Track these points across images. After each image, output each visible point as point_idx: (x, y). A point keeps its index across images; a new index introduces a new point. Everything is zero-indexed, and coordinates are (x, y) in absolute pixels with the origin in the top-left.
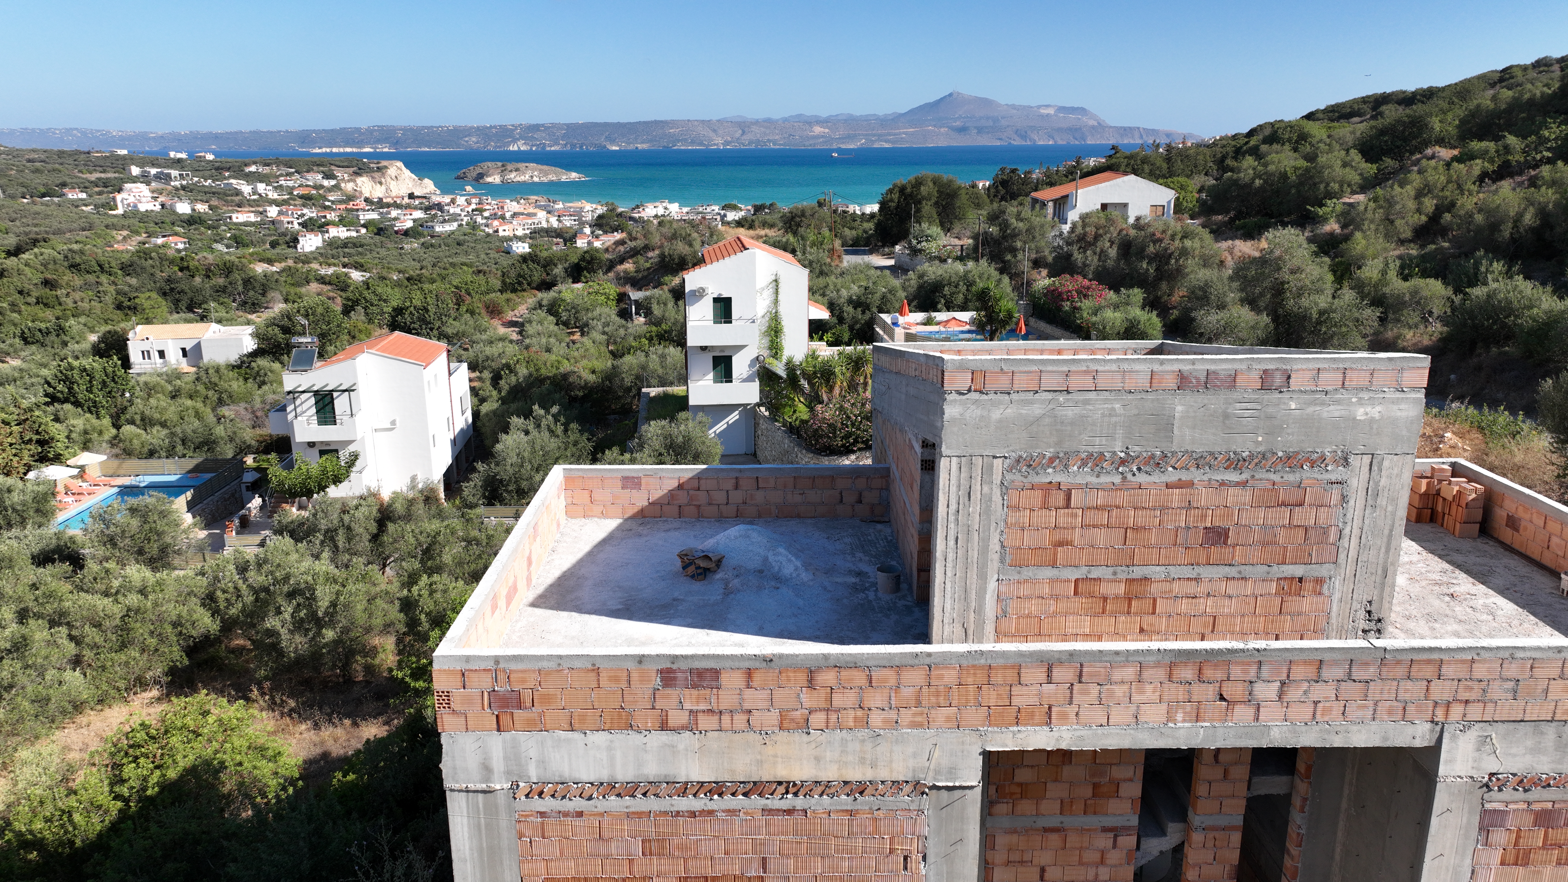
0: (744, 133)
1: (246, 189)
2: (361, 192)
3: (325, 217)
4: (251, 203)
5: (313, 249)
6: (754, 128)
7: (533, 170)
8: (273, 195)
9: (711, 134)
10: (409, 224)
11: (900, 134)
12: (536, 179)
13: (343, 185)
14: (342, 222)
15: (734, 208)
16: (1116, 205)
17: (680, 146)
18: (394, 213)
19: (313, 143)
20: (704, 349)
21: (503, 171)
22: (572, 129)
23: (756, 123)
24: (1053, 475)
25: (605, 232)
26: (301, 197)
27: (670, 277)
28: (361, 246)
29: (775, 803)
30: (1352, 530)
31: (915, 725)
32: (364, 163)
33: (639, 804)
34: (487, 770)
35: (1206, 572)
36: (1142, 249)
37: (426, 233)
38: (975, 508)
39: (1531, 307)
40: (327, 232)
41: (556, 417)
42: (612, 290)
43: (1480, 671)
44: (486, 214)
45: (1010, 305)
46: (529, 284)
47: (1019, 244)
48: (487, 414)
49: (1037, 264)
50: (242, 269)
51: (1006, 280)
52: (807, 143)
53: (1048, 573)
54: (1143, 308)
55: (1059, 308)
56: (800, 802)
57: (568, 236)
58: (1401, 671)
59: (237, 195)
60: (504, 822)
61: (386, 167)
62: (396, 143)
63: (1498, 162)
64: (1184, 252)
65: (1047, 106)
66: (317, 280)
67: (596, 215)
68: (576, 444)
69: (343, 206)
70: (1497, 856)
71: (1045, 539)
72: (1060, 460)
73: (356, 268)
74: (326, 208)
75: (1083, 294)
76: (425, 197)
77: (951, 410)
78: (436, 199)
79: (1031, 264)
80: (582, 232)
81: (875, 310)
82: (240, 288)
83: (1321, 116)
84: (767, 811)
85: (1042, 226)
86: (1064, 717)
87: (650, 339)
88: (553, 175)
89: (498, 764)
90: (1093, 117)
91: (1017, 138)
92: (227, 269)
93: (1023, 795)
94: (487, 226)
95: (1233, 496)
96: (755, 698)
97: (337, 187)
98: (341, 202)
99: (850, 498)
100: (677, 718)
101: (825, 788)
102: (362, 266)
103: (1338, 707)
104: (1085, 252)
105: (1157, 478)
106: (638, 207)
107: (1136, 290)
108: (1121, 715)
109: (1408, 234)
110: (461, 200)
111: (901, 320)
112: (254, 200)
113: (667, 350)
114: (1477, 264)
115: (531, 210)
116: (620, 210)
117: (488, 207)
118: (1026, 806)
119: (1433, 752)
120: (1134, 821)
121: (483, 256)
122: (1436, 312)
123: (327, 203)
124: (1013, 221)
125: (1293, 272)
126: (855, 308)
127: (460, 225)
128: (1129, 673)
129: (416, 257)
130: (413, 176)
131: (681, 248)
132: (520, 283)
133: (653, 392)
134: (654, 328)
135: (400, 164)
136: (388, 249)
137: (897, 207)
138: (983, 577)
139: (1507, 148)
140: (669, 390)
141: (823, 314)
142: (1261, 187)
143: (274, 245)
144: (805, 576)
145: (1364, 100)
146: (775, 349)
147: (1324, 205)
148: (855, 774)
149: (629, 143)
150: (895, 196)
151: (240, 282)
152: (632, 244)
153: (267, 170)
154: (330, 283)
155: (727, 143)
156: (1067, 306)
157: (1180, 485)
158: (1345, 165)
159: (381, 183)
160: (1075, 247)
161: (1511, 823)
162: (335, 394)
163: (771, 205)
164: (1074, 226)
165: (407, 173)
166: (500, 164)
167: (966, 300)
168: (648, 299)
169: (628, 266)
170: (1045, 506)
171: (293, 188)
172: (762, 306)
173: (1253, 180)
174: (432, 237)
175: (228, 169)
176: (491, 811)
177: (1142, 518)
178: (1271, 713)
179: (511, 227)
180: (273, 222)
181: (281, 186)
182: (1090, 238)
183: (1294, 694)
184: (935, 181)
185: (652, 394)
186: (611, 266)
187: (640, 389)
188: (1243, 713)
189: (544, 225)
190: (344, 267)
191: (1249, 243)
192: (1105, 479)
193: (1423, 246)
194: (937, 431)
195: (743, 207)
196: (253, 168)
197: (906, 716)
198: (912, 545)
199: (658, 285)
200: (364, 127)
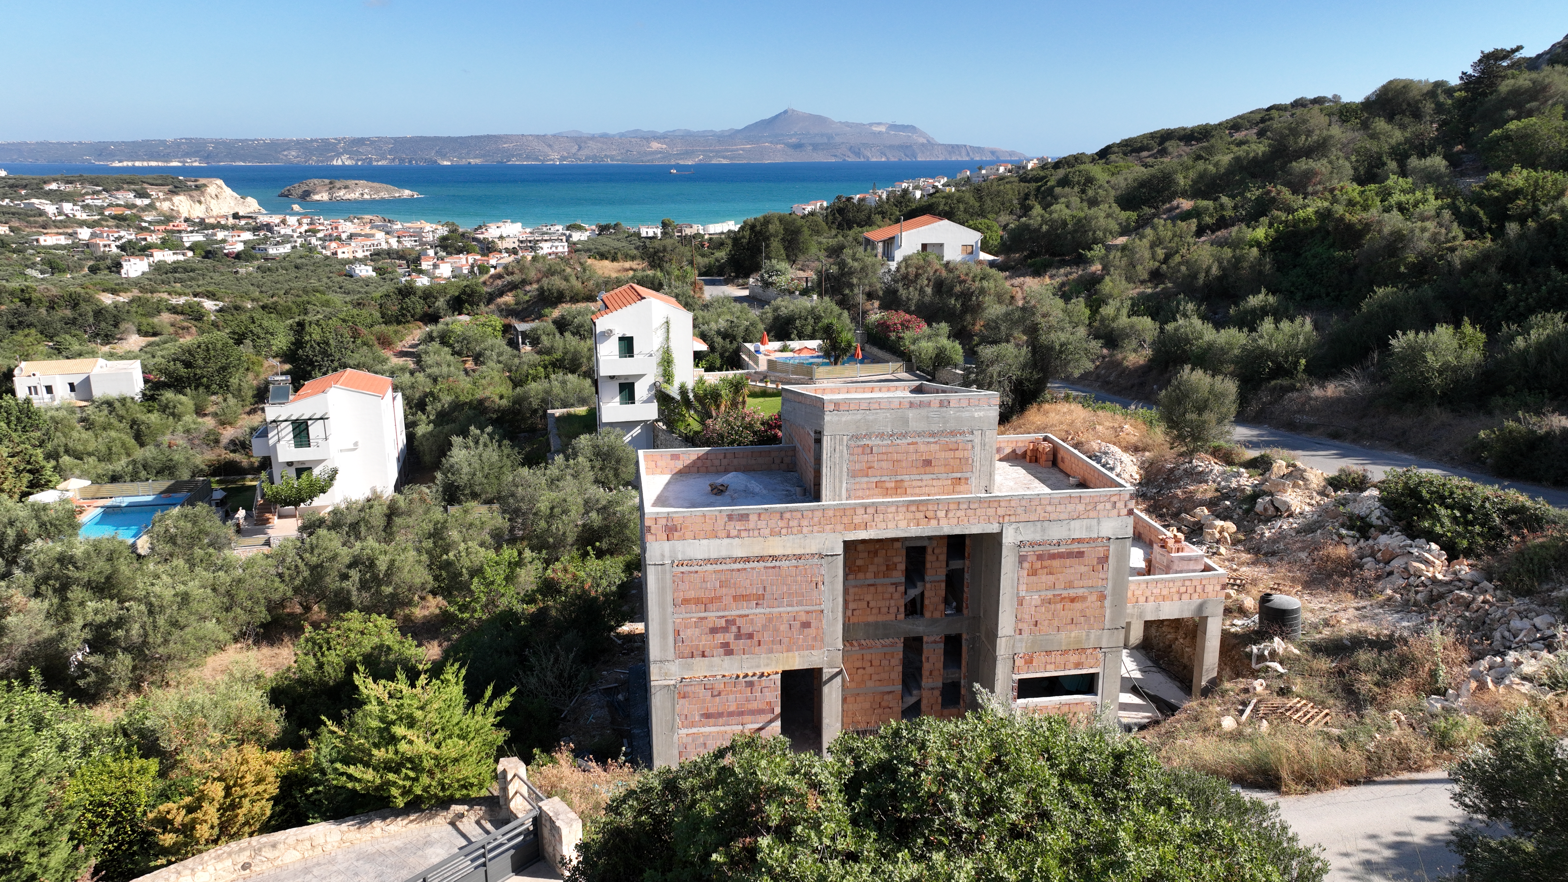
0: (580, 148)
1: (50, 209)
2: (178, 212)
3: (145, 239)
4: (56, 224)
5: (139, 273)
6: (591, 143)
7: (364, 187)
8: (82, 216)
9: (547, 149)
10: (240, 247)
11: (737, 150)
12: (366, 197)
13: (158, 204)
14: (165, 244)
15: (579, 228)
16: (934, 245)
17: (514, 162)
18: (220, 235)
19: (112, 156)
20: (612, 378)
21: (331, 188)
22: (400, 143)
23: (593, 138)
24: (865, 442)
25: (449, 254)
26: (114, 217)
27: (550, 309)
28: (193, 270)
29: (769, 564)
30: (977, 459)
31: (819, 532)
32: (180, 181)
33: (719, 567)
34: (663, 556)
35: (925, 477)
36: (952, 288)
37: (259, 255)
38: (837, 455)
39: (1197, 339)
40: (152, 256)
41: (491, 436)
42: (498, 322)
43: (1013, 504)
44: (320, 235)
45: (850, 336)
46: (412, 316)
47: (855, 281)
48: (424, 435)
49: (870, 296)
50: (89, 300)
51: (846, 314)
52: (645, 159)
53: (865, 479)
54: (949, 337)
55: (888, 337)
56: (778, 564)
57: (411, 257)
58: (986, 505)
59: (40, 215)
60: (668, 577)
61: (205, 185)
62: (207, 157)
63: (1216, 216)
64: (983, 291)
65: (879, 124)
66: (169, 310)
67: (437, 236)
68: (508, 456)
69: (162, 228)
70: (1026, 572)
71: (864, 466)
72: (868, 436)
73: (208, 297)
74: (143, 229)
75: (905, 326)
76: (251, 217)
77: (827, 418)
78: (264, 219)
79: (865, 297)
80: (426, 254)
81: (740, 340)
82: (91, 320)
83: (1116, 149)
84: (765, 568)
85: (873, 265)
86: (871, 527)
87: (545, 367)
88: (385, 192)
89: (667, 554)
90: (923, 134)
91: (851, 155)
92: (74, 302)
93: (859, 571)
94: (324, 248)
95: (934, 447)
96: (762, 524)
97: (151, 207)
98: (159, 223)
99: (777, 461)
100: (734, 533)
101: (787, 557)
102: (214, 295)
103: (966, 519)
104: (908, 288)
105: (904, 441)
106: (480, 227)
107: (943, 325)
108: (891, 525)
109: (1146, 276)
110: (292, 220)
111: (762, 348)
112: (61, 221)
113: (566, 377)
114: (1178, 304)
115: (367, 230)
116: (461, 230)
117: (321, 228)
118: (861, 575)
119: (1000, 535)
120: (903, 580)
121: (325, 280)
122: (1147, 339)
123: (144, 224)
124: (850, 261)
125: (1044, 316)
126: (724, 338)
127: (294, 247)
128: (893, 509)
129: (254, 281)
130: (235, 194)
131: (557, 282)
132: (404, 315)
133: (558, 412)
134: (547, 358)
135: (220, 182)
136: (222, 274)
137: (749, 243)
138: (841, 482)
139: (1222, 205)
140: (572, 410)
141: (703, 347)
142: (1048, 231)
143: (93, 270)
144: (764, 492)
145: (1152, 136)
146: (668, 376)
147: (1092, 249)
148: (797, 552)
149: (460, 158)
150: (747, 233)
151: (91, 314)
152: (509, 278)
153: (69, 188)
154: (182, 313)
155: (563, 158)
156: (893, 336)
157: (912, 443)
158: (1108, 216)
159: (200, 202)
160: (900, 284)
161: (1029, 559)
162: (310, 422)
163: (616, 225)
164: (899, 264)
165: (228, 191)
166: (327, 181)
167: (814, 331)
168: (533, 330)
169: (508, 299)
170: (863, 453)
171: (102, 208)
172: (656, 342)
173: (1041, 225)
174: (266, 259)
175: (25, 187)
176: (664, 572)
177: (899, 457)
178: (943, 522)
179: (351, 249)
180: (87, 246)
181: (87, 205)
182: (912, 277)
183: (951, 515)
184: (781, 219)
185: (557, 415)
186: (491, 298)
187: (545, 411)
188: (934, 523)
189: (384, 246)
190: (195, 296)
191: (1037, 280)
192: (885, 442)
193: (1156, 286)
194: (822, 426)
195: (587, 226)
196: (54, 186)
197: (816, 528)
198: (811, 475)
199: (540, 317)
200: (170, 138)
